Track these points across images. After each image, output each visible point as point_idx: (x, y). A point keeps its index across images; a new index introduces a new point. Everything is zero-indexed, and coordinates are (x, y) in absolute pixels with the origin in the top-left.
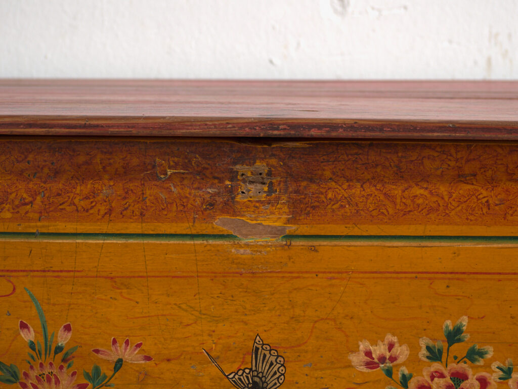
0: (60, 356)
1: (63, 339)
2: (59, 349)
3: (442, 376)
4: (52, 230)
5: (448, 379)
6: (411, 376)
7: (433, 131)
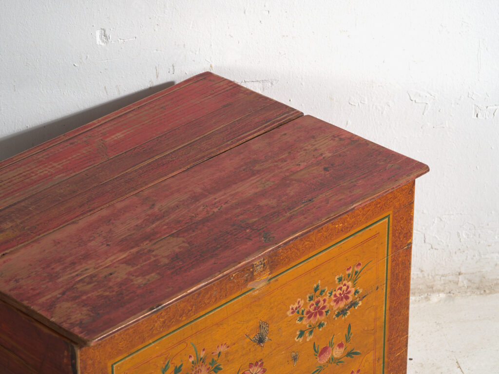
0: (202, 361)
1: (202, 355)
2: (201, 359)
3: (313, 305)
4: (198, 316)
5: (315, 305)
6: (304, 310)
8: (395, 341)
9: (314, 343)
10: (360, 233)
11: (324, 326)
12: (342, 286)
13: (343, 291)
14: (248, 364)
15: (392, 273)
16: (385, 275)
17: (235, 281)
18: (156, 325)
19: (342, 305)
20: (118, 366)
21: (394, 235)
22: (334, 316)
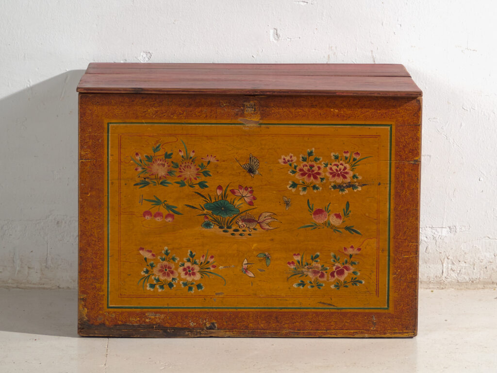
0: (191, 160)
1: (192, 155)
2: (191, 158)
3: (307, 166)
4: (189, 122)
5: (308, 167)
6: (297, 166)
7: (303, 93)
8: (402, 242)
9: (308, 200)
10: (358, 127)
11: (319, 190)
12: (339, 164)
13: (340, 169)
14: (238, 184)
15: (397, 179)
16: (388, 176)
17: (226, 110)
18: (149, 110)
19: (339, 180)
20: (113, 127)
21: (397, 145)
22: (330, 187)
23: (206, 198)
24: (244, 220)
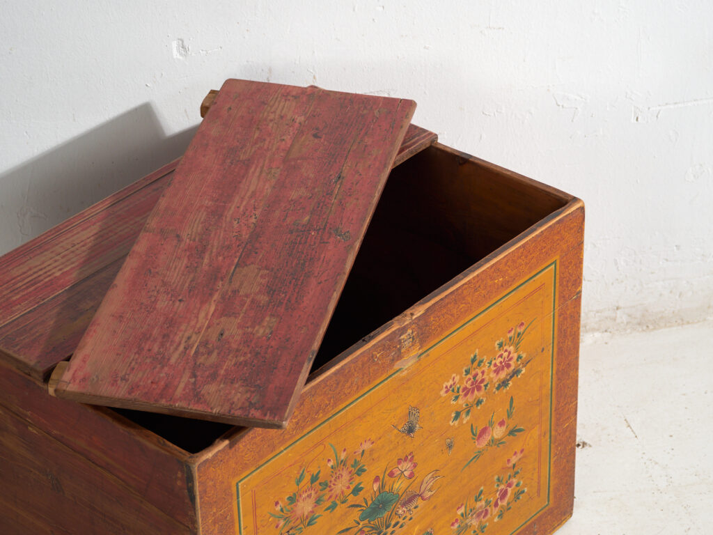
0: (342, 464)
1: (343, 456)
2: (342, 461)
3: (470, 379)
4: (338, 410)
6: (460, 387)
8: (563, 410)
9: (472, 425)
10: (524, 286)
11: (483, 403)
12: (503, 352)
13: (505, 359)
14: (396, 460)
15: (560, 330)
16: (552, 333)
17: (380, 362)
19: (503, 375)
20: (244, 484)
21: (561, 285)
22: (494, 390)
23: (361, 506)
24: (404, 505)
